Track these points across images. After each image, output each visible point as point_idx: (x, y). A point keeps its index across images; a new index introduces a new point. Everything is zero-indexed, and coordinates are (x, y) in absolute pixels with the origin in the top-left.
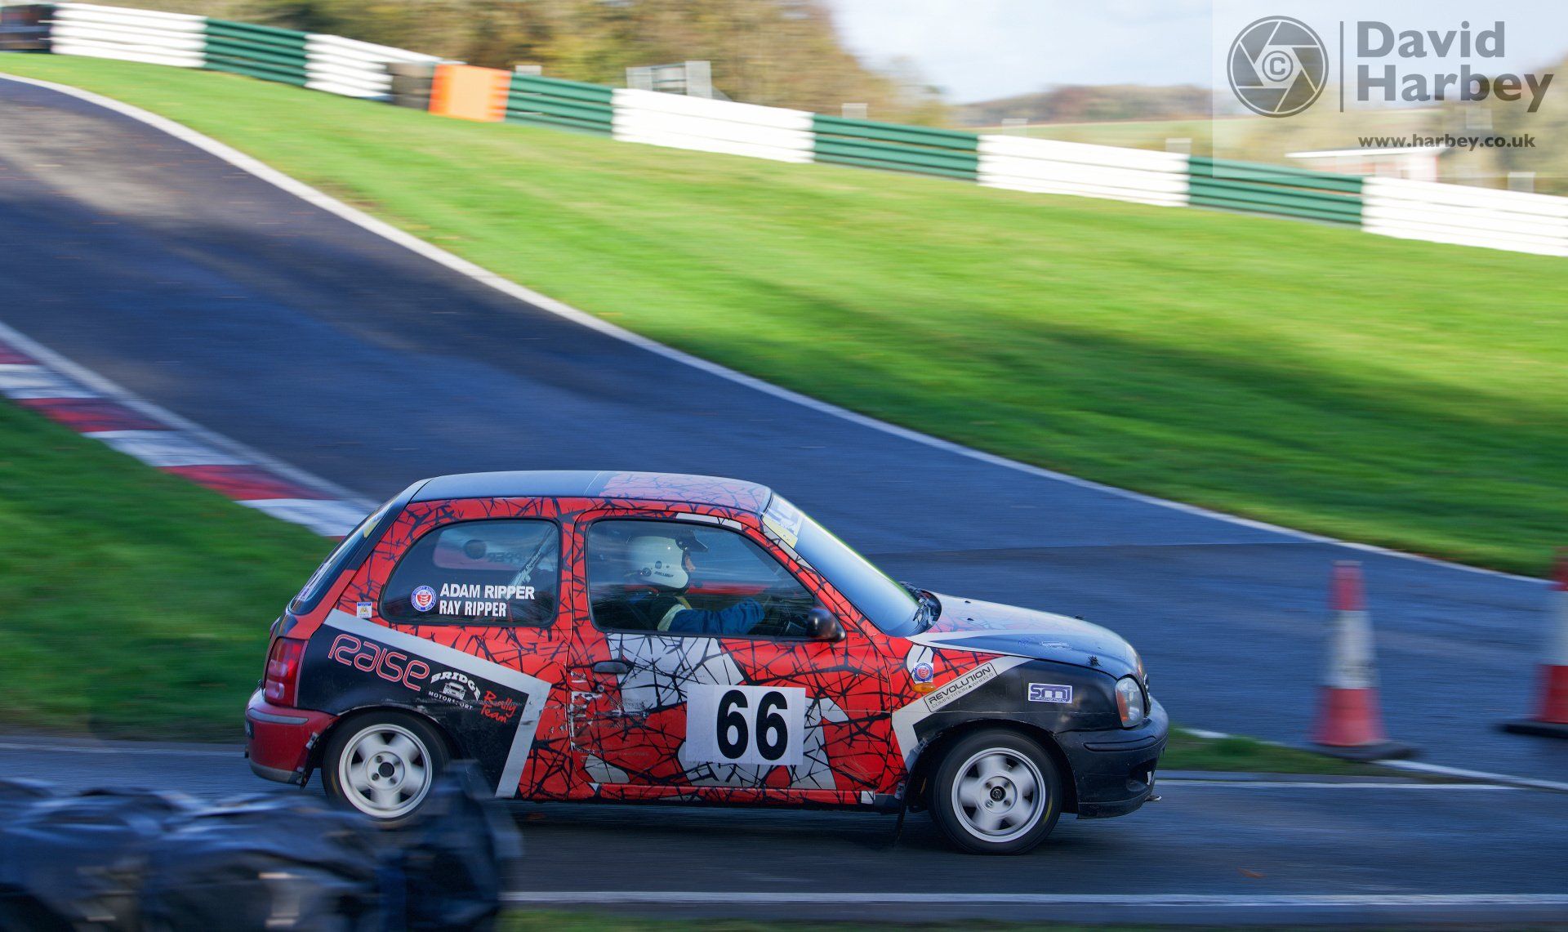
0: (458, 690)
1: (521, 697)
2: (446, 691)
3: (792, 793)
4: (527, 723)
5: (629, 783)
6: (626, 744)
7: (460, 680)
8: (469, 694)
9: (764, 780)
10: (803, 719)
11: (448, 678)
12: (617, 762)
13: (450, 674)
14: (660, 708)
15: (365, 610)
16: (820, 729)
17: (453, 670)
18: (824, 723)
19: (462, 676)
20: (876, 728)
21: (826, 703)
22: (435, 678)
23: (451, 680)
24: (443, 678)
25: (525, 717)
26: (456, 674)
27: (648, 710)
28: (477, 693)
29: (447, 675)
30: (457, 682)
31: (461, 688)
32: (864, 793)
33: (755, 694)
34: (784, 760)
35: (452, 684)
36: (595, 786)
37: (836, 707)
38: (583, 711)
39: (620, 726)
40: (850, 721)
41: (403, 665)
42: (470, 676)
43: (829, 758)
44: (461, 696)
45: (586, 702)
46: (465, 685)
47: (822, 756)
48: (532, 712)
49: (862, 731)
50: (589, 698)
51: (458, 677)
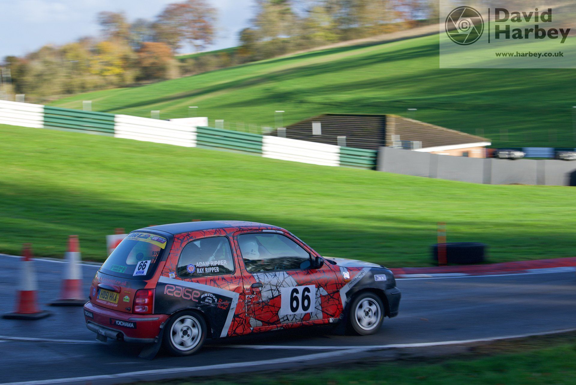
0: (210, 300)
1: (230, 300)
2: (206, 300)
3: (310, 322)
4: (232, 309)
5: (262, 326)
6: (263, 312)
7: (211, 296)
8: (214, 301)
9: (302, 319)
10: (315, 295)
11: (207, 295)
12: (259, 319)
13: (207, 294)
14: (273, 298)
15: (173, 275)
16: (320, 298)
17: (208, 293)
18: (321, 296)
19: (211, 295)
20: (335, 296)
21: (321, 289)
22: (202, 296)
23: (207, 297)
24: (205, 296)
25: (231, 307)
26: (209, 294)
27: (270, 299)
28: (216, 300)
29: (206, 295)
30: (210, 297)
31: (211, 299)
32: (330, 319)
33: (301, 289)
34: (309, 311)
35: (208, 298)
36: (252, 328)
37: (324, 290)
38: (250, 302)
39: (261, 306)
40: (329, 294)
41: (191, 293)
42: (214, 294)
43: (322, 308)
44: (211, 302)
45: (251, 299)
46: (212, 298)
47: (320, 308)
48: (234, 305)
49: (332, 297)
50: (251, 297)
51: (210, 295)
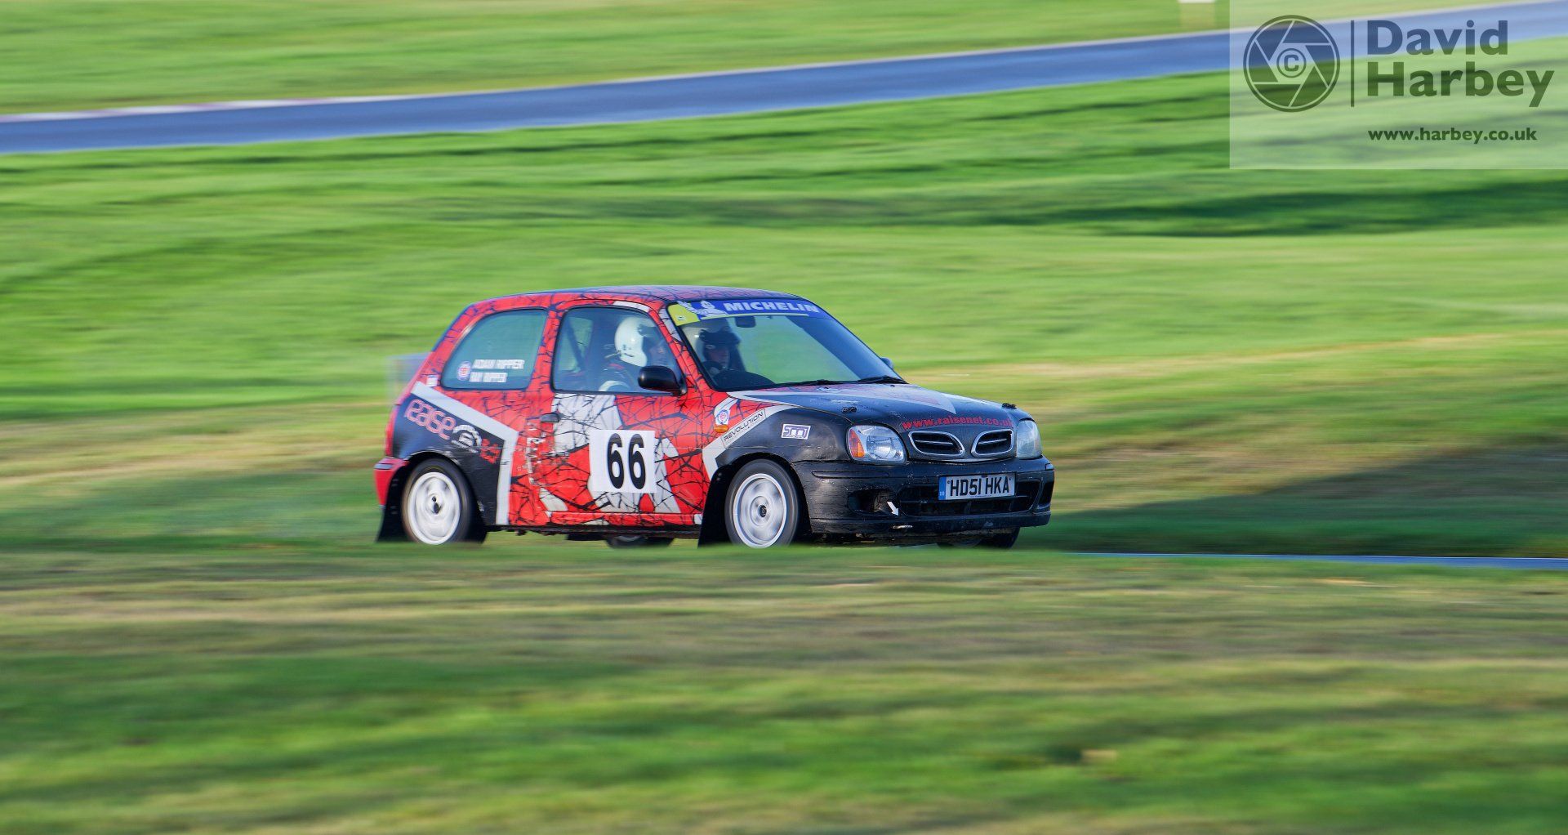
0: (470, 438)
1: (500, 443)
2: (462, 439)
3: (657, 517)
4: (505, 464)
5: (566, 511)
6: (560, 479)
7: (471, 430)
8: (475, 441)
9: (638, 506)
10: (653, 454)
12: (556, 493)
13: (464, 425)
14: (576, 449)
16: (663, 463)
17: (466, 423)
18: (666, 459)
20: (694, 462)
21: (666, 442)
22: (457, 430)
23: (466, 431)
24: (462, 429)
25: (503, 461)
26: (467, 426)
27: (571, 451)
28: (479, 441)
29: (463, 427)
30: (469, 432)
31: (471, 436)
32: (696, 516)
33: (626, 436)
34: (646, 489)
35: (466, 433)
36: (548, 514)
37: (671, 445)
38: (535, 452)
39: (555, 464)
40: (680, 456)
41: (442, 420)
42: (477, 429)
43: (671, 486)
44: (470, 443)
45: (536, 446)
46: (473, 434)
47: (666, 484)
48: (507, 456)
49: (686, 464)
50: (537, 443)
51: (469, 428)
